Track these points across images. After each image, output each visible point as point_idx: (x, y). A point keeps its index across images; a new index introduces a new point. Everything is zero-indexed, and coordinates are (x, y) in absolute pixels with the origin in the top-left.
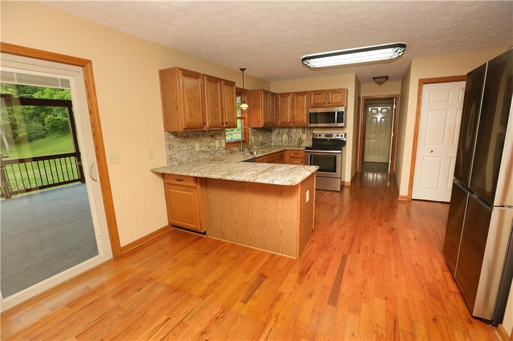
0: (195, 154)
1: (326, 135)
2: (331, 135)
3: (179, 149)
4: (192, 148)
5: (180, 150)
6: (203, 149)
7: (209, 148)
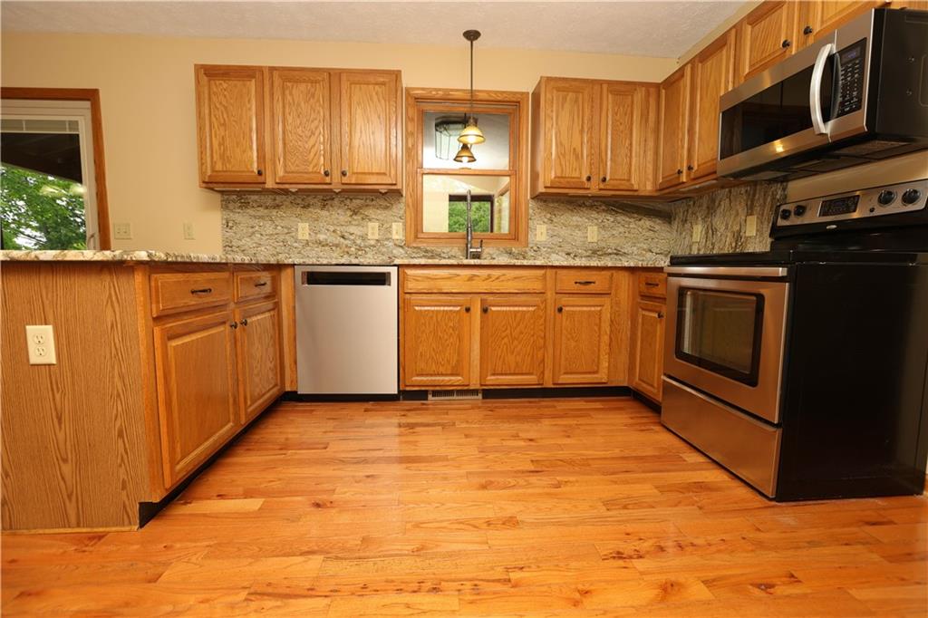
0: (296, 245)
1: (831, 205)
2: (848, 202)
3: (251, 230)
4: (286, 231)
5: (253, 233)
6: (322, 237)
7: (343, 237)
